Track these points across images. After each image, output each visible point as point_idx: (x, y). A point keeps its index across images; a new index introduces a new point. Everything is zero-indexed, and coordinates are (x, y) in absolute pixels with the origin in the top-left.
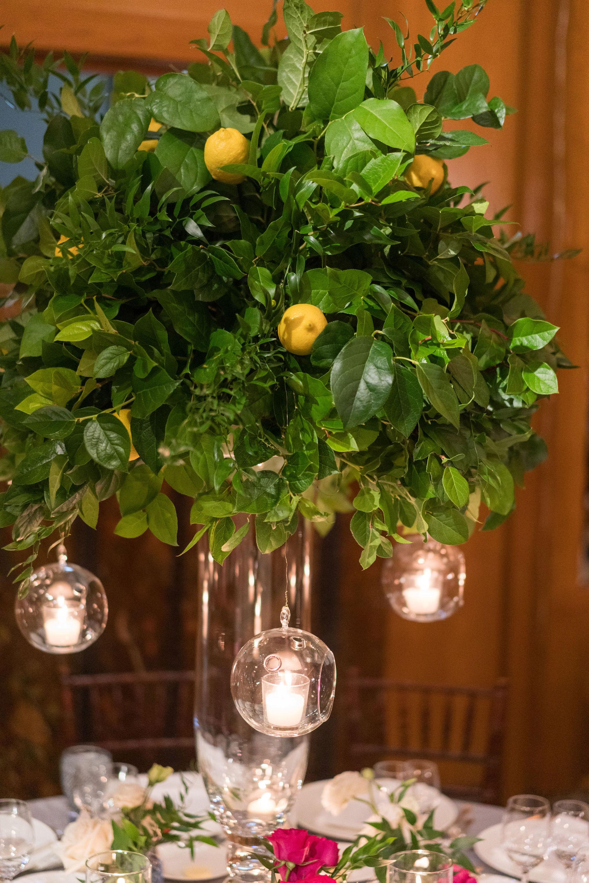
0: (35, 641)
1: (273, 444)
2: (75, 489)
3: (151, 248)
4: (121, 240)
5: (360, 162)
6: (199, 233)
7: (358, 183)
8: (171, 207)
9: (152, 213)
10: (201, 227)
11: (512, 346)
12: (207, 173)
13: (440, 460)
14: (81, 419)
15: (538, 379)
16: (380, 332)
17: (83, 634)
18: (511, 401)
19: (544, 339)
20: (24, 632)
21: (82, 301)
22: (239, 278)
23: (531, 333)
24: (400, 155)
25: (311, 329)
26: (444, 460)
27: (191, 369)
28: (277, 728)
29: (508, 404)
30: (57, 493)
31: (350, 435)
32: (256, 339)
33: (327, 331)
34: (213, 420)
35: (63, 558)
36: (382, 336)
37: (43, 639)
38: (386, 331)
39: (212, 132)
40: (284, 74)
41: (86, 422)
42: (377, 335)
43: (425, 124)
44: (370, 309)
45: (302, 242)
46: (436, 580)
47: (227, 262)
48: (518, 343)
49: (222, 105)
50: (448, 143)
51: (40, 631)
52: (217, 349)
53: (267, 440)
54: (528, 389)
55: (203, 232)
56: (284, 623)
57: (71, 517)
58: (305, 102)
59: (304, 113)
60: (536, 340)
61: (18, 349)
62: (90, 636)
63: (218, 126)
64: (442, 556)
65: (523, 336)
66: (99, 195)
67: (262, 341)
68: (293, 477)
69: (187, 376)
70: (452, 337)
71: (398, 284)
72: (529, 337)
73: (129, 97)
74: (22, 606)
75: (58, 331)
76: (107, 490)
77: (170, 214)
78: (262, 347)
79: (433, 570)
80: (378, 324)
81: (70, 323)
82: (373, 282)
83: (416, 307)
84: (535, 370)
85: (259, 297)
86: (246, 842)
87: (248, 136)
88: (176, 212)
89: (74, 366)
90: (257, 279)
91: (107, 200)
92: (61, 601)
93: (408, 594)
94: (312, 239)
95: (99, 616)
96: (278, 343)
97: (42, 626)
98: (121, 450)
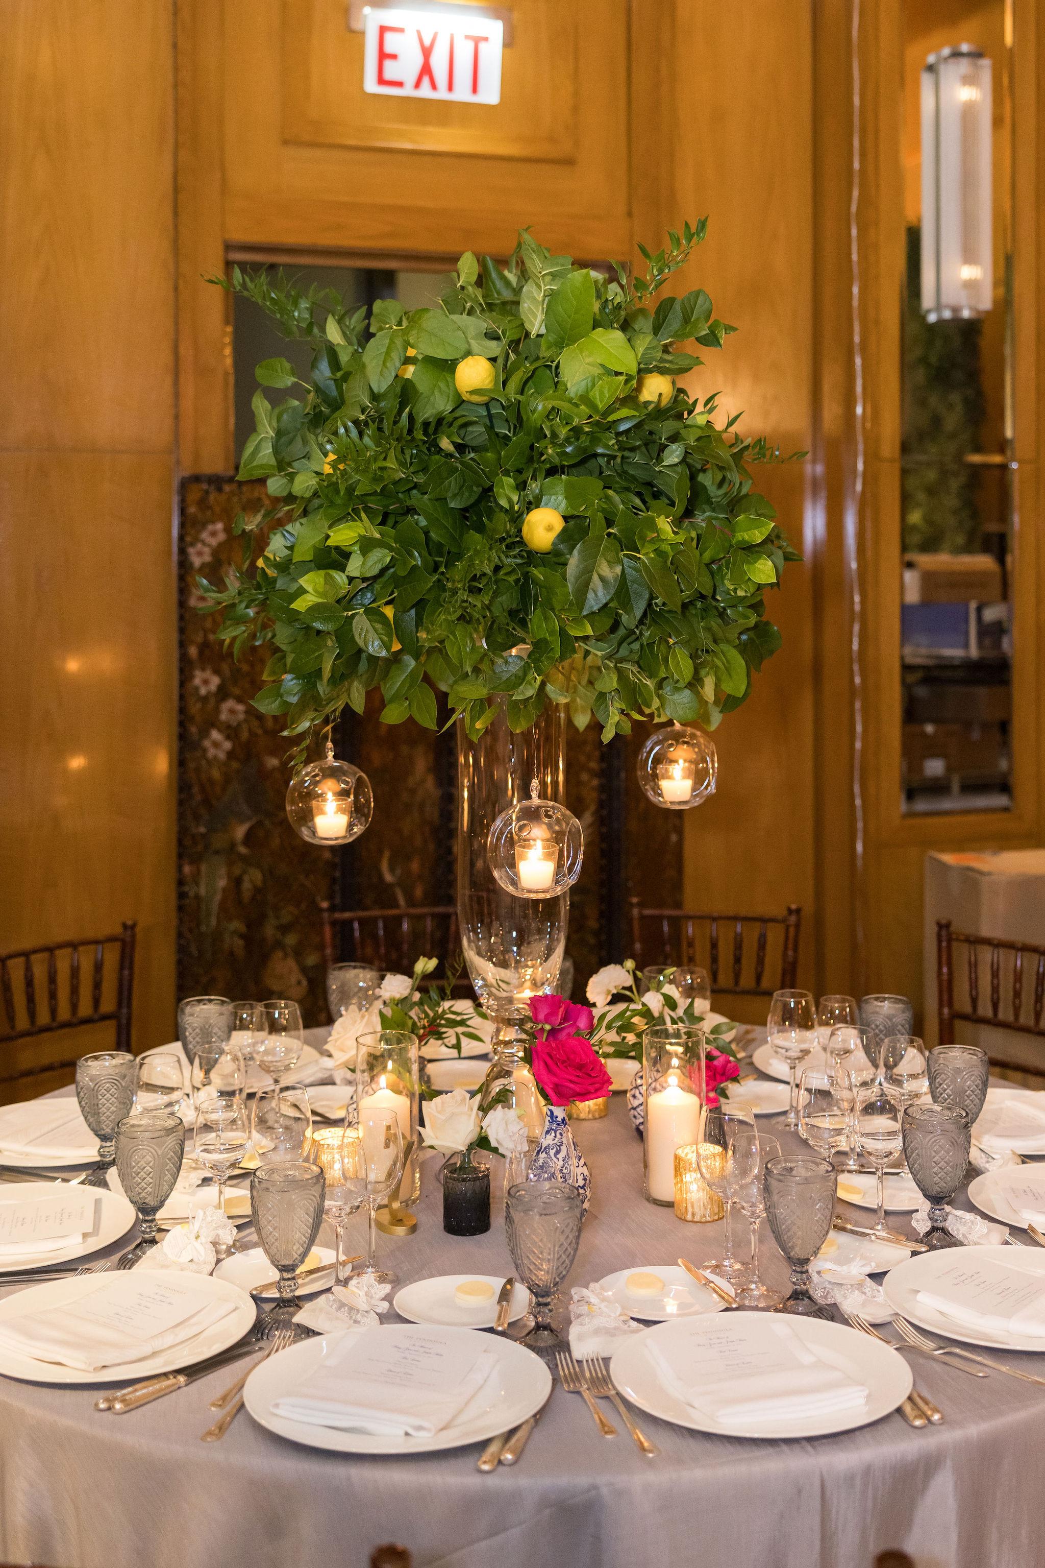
0: (305, 833)
1: (520, 633)
2: (343, 677)
3: (408, 461)
4: (383, 456)
5: (589, 385)
6: (451, 448)
7: (586, 405)
8: (426, 424)
9: (410, 431)
10: (453, 443)
11: (734, 541)
12: (458, 394)
13: (668, 642)
14: (350, 613)
15: (759, 569)
16: (611, 531)
17: (350, 826)
18: (735, 590)
19: (761, 533)
20: (294, 826)
21: (350, 510)
22: (486, 487)
23: (750, 530)
24: (622, 378)
25: (550, 528)
26: (671, 641)
27: (446, 568)
28: (529, 891)
29: (732, 593)
30: (328, 681)
31: (586, 622)
32: (503, 540)
33: (564, 530)
34: (465, 609)
35: (331, 754)
36: (615, 534)
37: (314, 832)
38: (619, 531)
39: (464, 357)
40: (526, 305)
41: (353, 616)
42: (609, 534)
43: (647, 349)
44: (603, 511)
45: (542, 455)
46: (689, 769)
47: (476, 473)
48: (740, 539)
49: (471, 332)
50: (667, 365)
51: (310, 824)
52: (468, 550)
53: (514, 629)
54: (749, 579)
55: (455, 447)
56: (534, 794)
57: (340, 704)
58: (543, 331)
59: (543, 340)
60: (755, 535)
61: (291, 555)
62: (358, 830)
63: (468, 353)
64: (693, 745)
65: (744, 531)
66: (363, 417)
67: (509, 541)
68: (537, 661)
69: (443, 573)
70: (675, 533)
71: (628, 489)
72: (749, 532)
73: (388, 328)
74: (293, 803)
75: (328, 537)
76: (372, 680)
77: (426, 433)
78: (508, 547)
79: (685, 761)
80: (610, 523)
81: (340, 530)
82: (605, 487)
83: (643, 507)
84: (756, 562)
85: (503, 503)
86: (509, 1022)
87: (493, 360)
88: (431, 429)
89: (342, 568)
90: (502, 487)
91: (370, 422)
92: (330, 796)
93: (664, 784)
94: (550, 451)
95: (366, 810)
96: (522, 543)
97: (312, 820)
98: (385, 638)
